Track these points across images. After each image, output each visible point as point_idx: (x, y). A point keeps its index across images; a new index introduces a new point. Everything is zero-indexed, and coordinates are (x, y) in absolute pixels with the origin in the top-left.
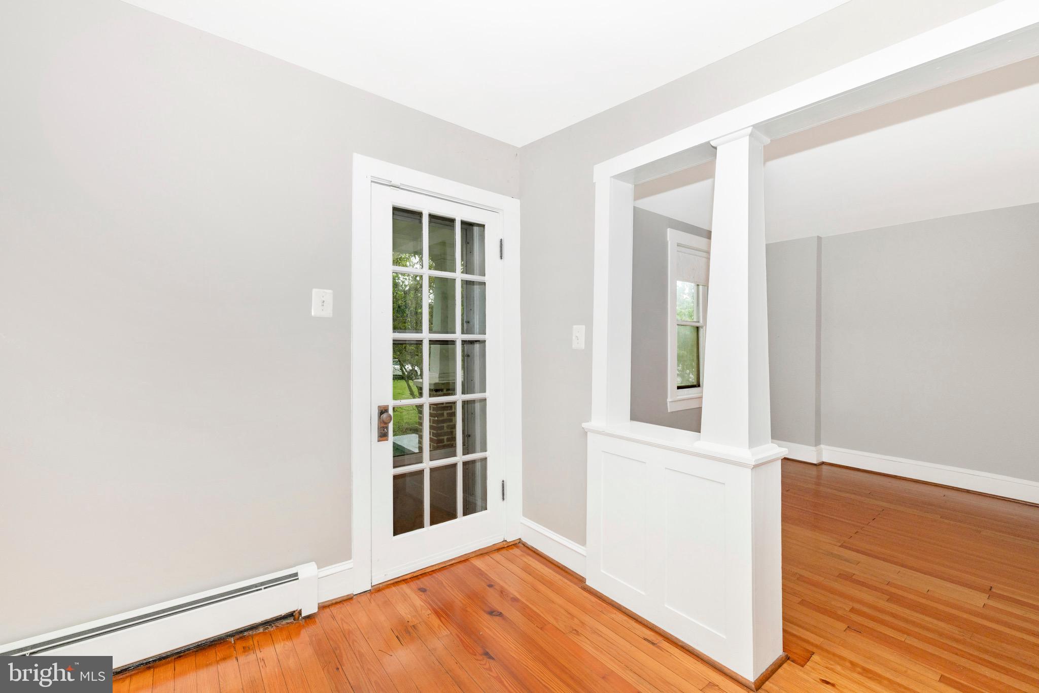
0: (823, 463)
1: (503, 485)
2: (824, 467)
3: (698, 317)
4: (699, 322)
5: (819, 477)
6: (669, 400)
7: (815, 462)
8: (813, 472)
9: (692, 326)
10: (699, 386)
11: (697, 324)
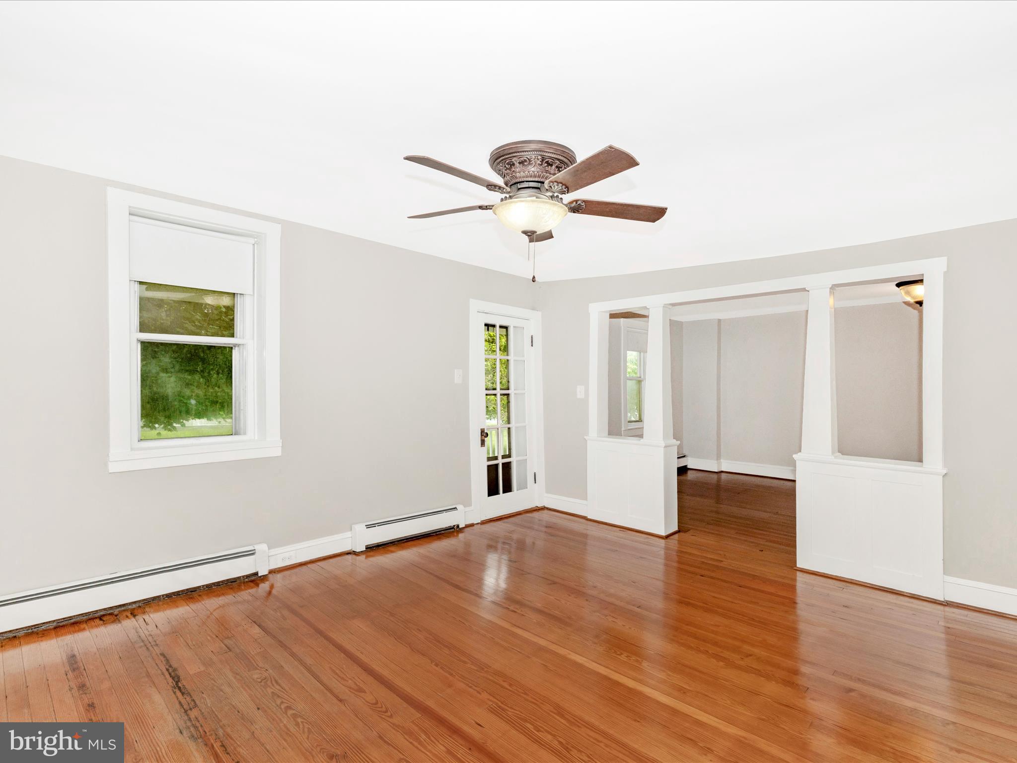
0: (722, 472)
1: (535, 475)
2: (723, 474)
3: (640, 374)
4: (640, 377)
5: (719, 480)
6: (623, 429)
7: (716, 471)
8: (715, 476)
9: (637, 380)
10: (641, 421)
11: (639, 379)
